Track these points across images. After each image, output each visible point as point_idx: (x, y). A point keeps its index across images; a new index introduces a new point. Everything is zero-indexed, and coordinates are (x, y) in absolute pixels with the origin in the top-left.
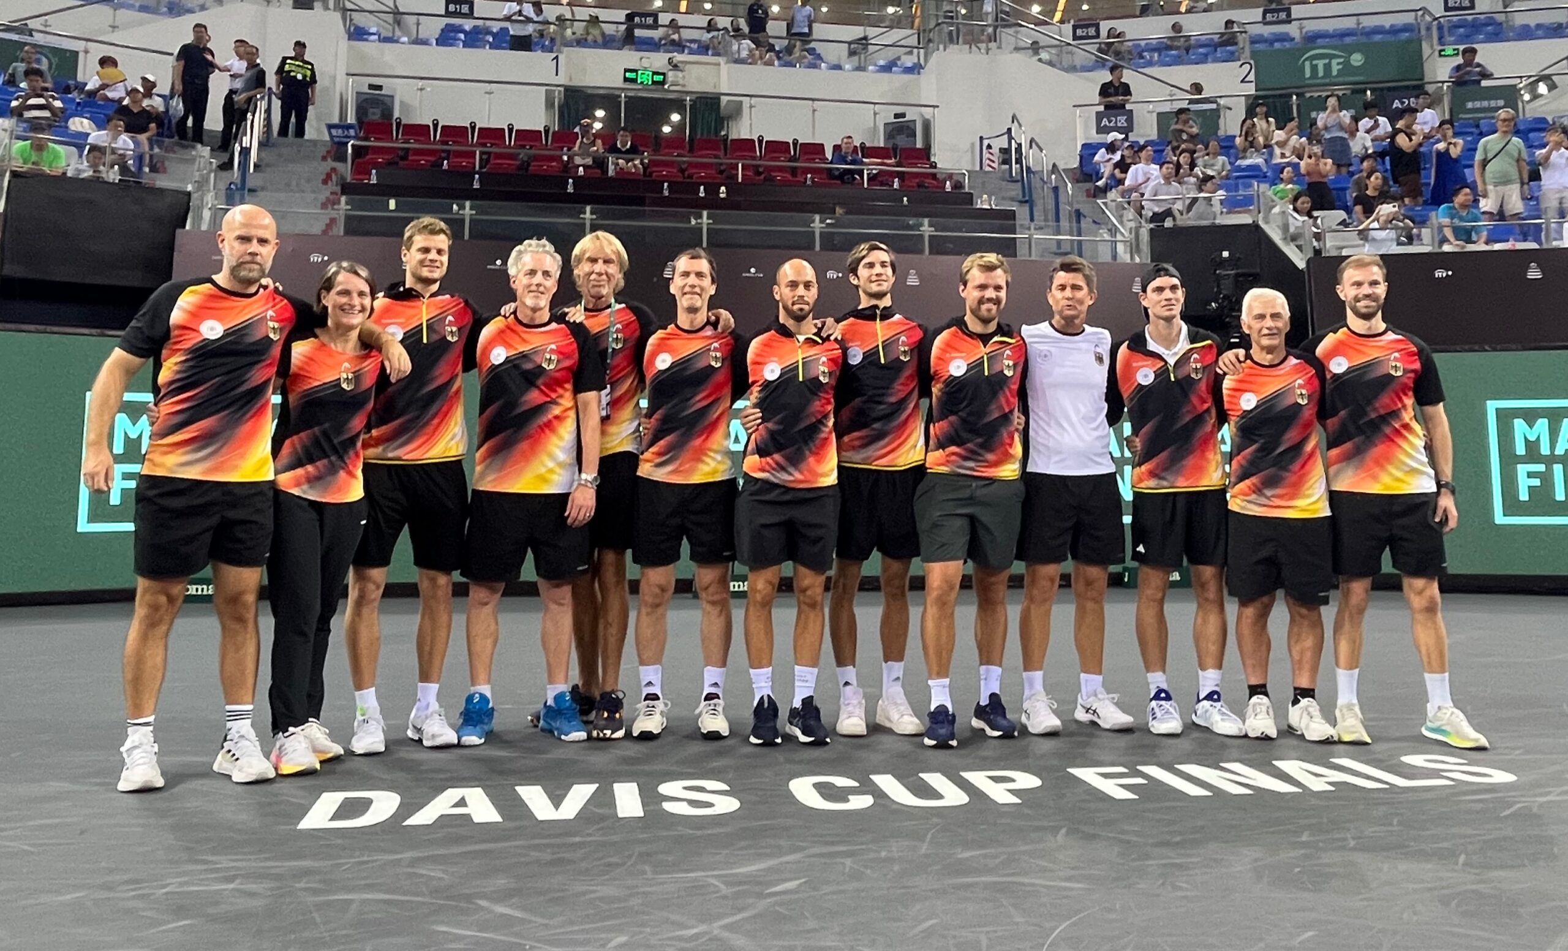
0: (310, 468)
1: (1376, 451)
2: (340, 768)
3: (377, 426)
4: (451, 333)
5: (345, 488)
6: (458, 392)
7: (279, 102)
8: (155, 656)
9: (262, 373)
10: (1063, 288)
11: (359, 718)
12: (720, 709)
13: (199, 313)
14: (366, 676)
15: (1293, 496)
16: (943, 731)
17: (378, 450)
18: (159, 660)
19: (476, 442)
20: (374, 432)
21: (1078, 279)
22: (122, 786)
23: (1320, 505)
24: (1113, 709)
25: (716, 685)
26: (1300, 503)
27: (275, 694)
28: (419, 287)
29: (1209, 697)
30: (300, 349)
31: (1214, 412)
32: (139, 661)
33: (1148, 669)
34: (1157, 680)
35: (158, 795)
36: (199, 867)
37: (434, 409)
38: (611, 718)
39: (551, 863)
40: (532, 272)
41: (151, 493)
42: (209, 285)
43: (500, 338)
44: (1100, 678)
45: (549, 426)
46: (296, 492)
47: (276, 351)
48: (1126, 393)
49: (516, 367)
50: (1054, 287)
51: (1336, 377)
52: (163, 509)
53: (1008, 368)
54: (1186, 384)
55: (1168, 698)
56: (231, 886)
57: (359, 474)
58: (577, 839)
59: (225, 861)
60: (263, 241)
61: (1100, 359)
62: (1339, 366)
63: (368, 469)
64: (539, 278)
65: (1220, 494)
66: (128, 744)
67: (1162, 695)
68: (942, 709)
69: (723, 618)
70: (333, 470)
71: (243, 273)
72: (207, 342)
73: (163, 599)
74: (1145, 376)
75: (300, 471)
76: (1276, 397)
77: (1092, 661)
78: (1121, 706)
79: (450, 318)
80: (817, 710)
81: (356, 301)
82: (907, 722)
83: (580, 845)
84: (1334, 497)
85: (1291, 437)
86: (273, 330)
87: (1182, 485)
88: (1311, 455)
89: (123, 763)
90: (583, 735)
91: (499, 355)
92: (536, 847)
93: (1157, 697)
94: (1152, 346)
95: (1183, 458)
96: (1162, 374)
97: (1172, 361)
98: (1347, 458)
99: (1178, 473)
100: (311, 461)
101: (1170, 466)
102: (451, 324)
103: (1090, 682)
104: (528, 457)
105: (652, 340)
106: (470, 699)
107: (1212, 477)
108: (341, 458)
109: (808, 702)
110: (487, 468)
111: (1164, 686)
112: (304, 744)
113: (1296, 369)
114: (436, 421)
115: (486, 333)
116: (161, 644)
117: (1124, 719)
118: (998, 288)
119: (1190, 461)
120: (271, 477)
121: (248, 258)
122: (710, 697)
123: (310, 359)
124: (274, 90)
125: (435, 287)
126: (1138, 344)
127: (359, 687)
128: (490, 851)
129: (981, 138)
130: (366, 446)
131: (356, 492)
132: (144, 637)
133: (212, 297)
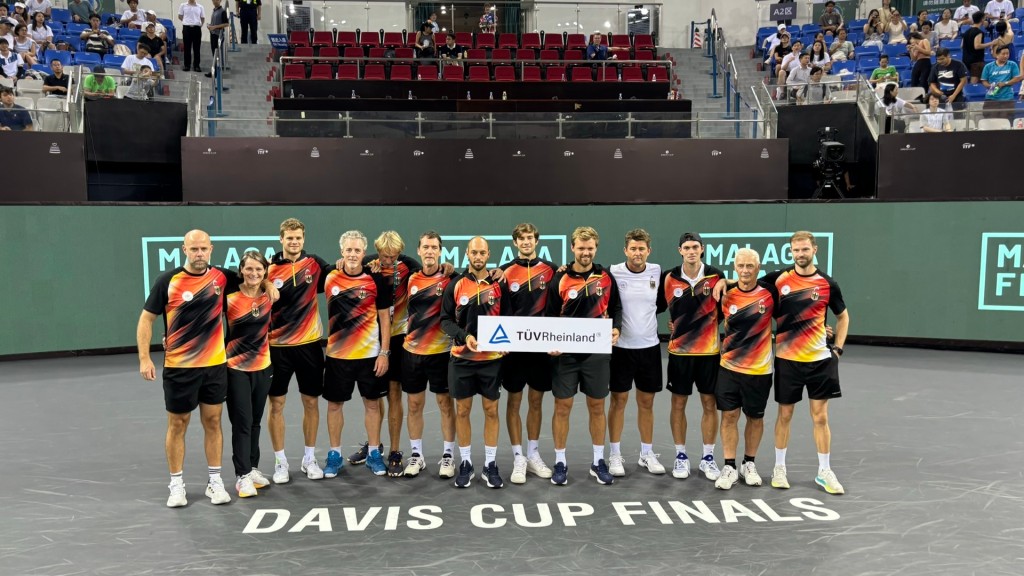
0: (241, 356)
1: (797, 340)
2: (268, 492)
3: (274, 329)
4: (308, 278)
5: (260, 362)
6: (315, 307)
7: (239, 20)
8: (179, 447)
9: (216, 311)
10: (634, 249)
11: (277, 464)
12: (450, 463)
13: (180, 290)
14: (280, 445)
15: (752, 363)
16: (560, 477)
17: (276, 340)
18: (182, 448)
19: (328, 331)
20: (273, 332)
21: (643, 244)
22: (169, 504)
23: (767, 368)
24: (656, 461)
25: (449, 450)
26: (754, 367)
27: (235, 459)
28: (290, 257)
29: (707, 458)
30: (232, 298)
31: (716, 313)
32: (173, 450)
33: (676, 442)
34: (680, 448)
35: (185, 510)
36: (200, 556)
37: (303, 317)
38: (397, 465)
39: (348, 558)
40: (350, 250)
41: (170, 376)
42: (183, 272)
43: (334, 282)
44: (650, 446)
45: (363, 327)
46: (235, 367)
47: (221, 300)
48: (669, 300)
49: (346, 297)
50: (629, 247)
51: (784, 296)
52: (176, 383)
53: (599, 290)
54: (700, 298)
55: (685, 457)
56: (210, 568)
57: (268, 353)
58: (362, 544)
59: (210, 553)
60: (204, 249)
61: (653, 285)
62: (785, 291)
63: (272, 349)
64: (353, 253)
65: (717, 358)
66: (172, 484)
67: (682, 456)
68: (561, 464)
69: (450, 419)
70: (253, 356)
71: (197, 266)
72: (186, 303)
73: (181, 422)
74: (678, 293)
75: (236, 358)
76: (747, 308)
77: (647, 436)
78: (660, 460)
79: (307, 270)
80: (497, 468)
81: (255, 273)
82: (545, 472)
83: (364, 547)
84: (778, 362)
85: (752, 331)
86: (217, 290)
87: (694, 352)
88: (765, 340)
89: (169, 492)
90: (384, 472)
91: (336, 291)
92: (343, 549)
93: (679, 457)
94: (684, 276)
95: (694, 338)
96: (687, 292)
97: (693, 285)
98: (786, 340)
99: (692, 345)
100: (241, 352)
101: (689, 341)
102: (308, 273)
103: (647, 448)
104: (355, 341)
105: (411, 278)
106: (330, 454)
107: (711, 347)
108: (256, 350)
109: (492, 464)
110: (334, 347)
111: (684, 451)
112: (251, 482)
113: (761, 294)
114: (304, 324)
115: (330, 277)
116: (181, 440)
117: (660, 468)
118: (590, 249)
119: (699, 340)
120: (225, 361)
121: (197, 258)
122: (446, 456)
123: (237, 303)
124: (235, 13)
125: (298, 256)
126: (676, 273)
127: (276, 450)
128: (321, 550)
129: (693, 23)
130: (270, 338)
131: (266, 362)
132: (174, 438)
133: (185, 278)
